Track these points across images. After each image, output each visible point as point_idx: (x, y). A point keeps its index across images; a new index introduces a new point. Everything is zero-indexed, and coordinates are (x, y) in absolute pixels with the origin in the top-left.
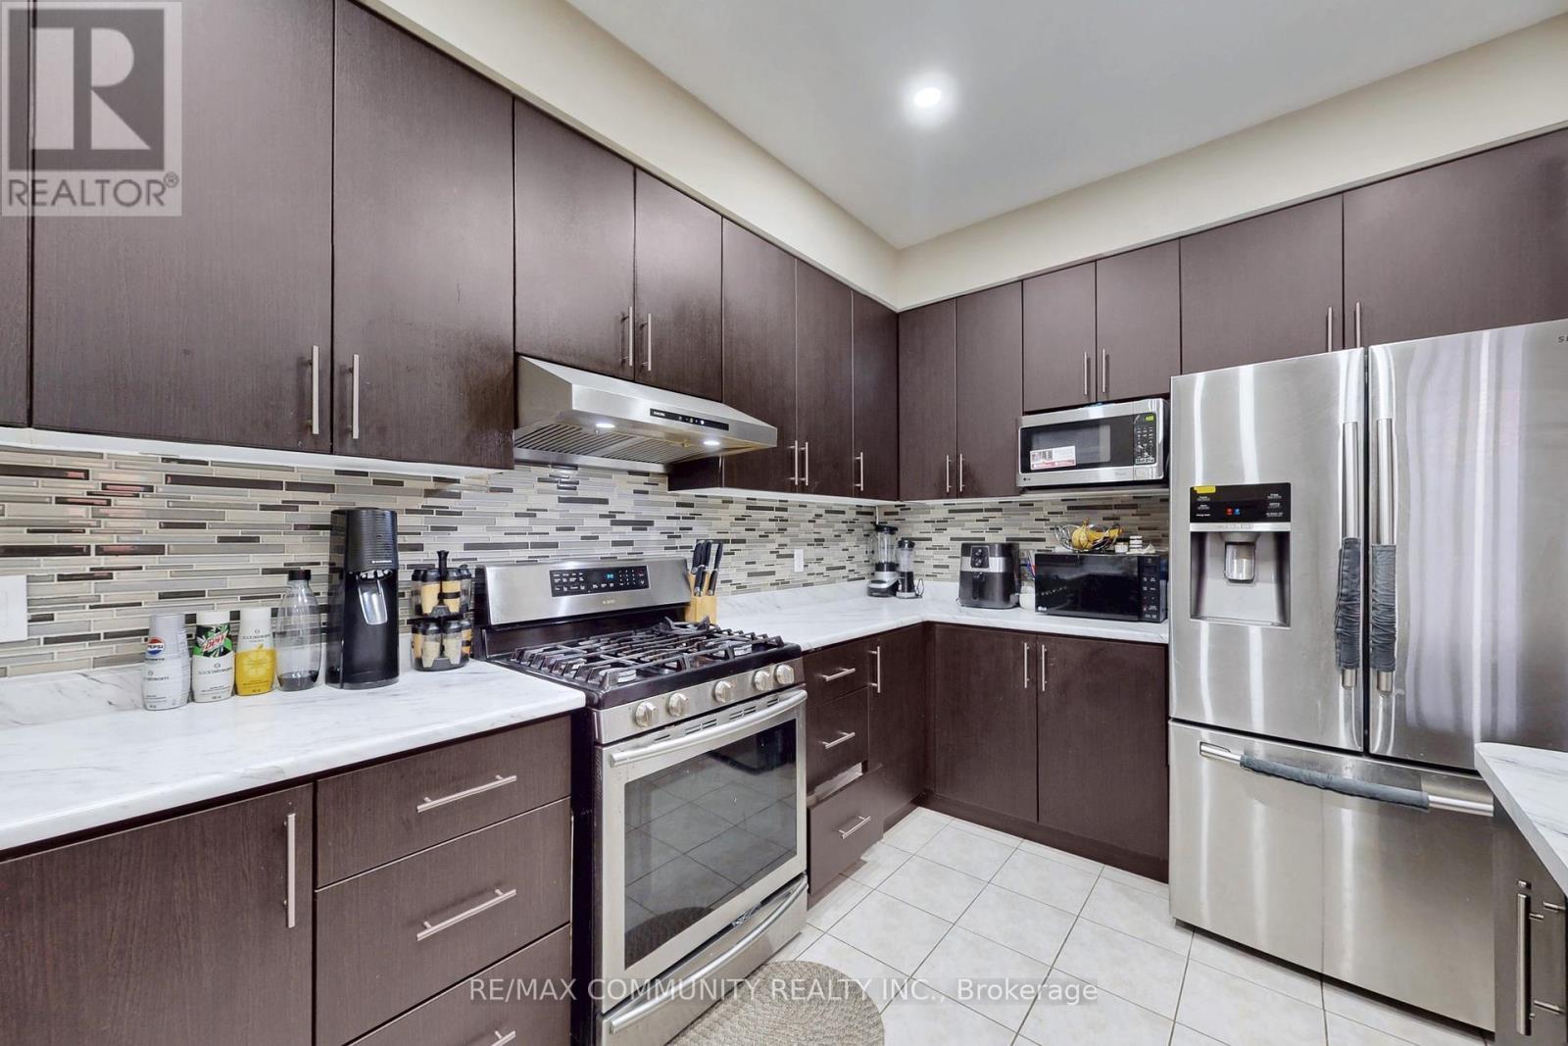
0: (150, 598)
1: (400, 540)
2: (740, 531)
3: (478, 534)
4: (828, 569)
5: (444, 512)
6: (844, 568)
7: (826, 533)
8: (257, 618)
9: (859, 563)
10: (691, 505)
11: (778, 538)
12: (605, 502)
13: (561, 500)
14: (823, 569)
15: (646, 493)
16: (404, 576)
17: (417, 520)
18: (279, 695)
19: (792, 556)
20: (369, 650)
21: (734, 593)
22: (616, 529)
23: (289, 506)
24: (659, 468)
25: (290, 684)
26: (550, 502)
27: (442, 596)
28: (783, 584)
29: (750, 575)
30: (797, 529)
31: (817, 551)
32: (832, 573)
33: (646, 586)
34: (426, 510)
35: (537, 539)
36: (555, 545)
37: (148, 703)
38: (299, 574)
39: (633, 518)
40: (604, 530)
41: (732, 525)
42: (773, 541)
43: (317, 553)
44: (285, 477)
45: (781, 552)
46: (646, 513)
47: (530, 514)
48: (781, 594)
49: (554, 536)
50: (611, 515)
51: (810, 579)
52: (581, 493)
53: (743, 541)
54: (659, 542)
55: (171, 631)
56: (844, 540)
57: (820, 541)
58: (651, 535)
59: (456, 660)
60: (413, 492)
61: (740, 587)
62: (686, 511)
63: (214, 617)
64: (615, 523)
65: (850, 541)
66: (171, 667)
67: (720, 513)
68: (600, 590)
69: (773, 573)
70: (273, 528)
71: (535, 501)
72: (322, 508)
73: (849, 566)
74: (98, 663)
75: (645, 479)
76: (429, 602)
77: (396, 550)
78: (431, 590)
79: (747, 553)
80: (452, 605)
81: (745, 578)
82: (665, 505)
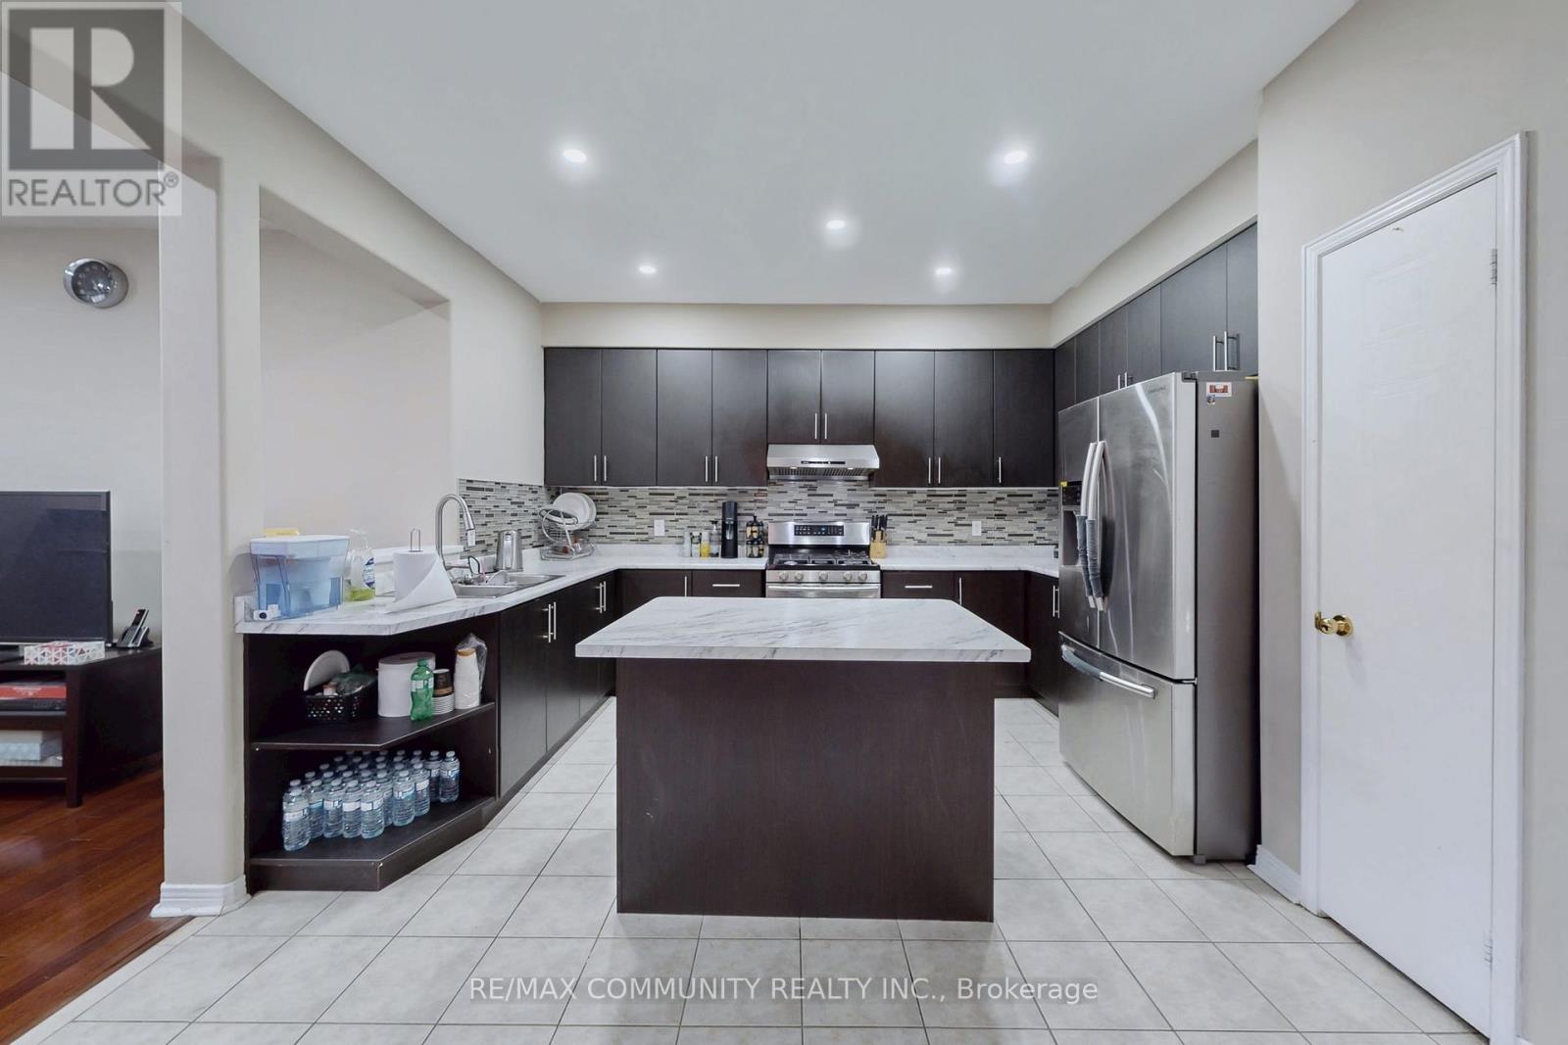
0: (685, 527)
1: (739, 511)
2: (923, 510)
3: (774, 510)
4: (1009, 535)
5: (761, 501)
6: (1032, 535)
7: (1005, 510)
8: (705, 535)
9: (1051, 533)
10: (885, 495)
11: (957, 514)
12: (832, 495)
13: (809, 495)
14: (1006, 536)
15: (854, 490)
16: (742, 526)
17: (753, 505)
18: (709, 557)
19: (970, 525)
20: (730, 548)
21: (915, 545)
22: (839, 508)
23: (716, 501)
24: (866, 478)
25: (711, 555)
26: (805, 496)
27: (752, 532)
28: (961, 542)
29: (929, 535)
30: (975, 508)
31: (1001, 523)
32: (1014, 539)
33: (841, 535)
34: (755, 501)
35: (798, 512)
36: (806, 515)
37: (683, 555)
38: (715, 522)
39: (846, 503)
40: (831, 509)
41: (915, 506)
42: (952, 516)
43: (719, 516)
44: (714, 492)
45: (959, 522)
46: (854, 500)
47: (795, 502)
48: (953, 548)
49: (805, 511)
50: (835, 501)
51: (989, 541)
52: (818, 492)
53: (925, 515)
54: (863, 515)
55: (687, 538)
56: (1031, 516)
57: (1001, 516)
58: (858, 511)
59: (756, 554)
60: (749, 494)
61: (921, 542)
62: (882, 499)
63: (696, 534)
64: (836, 505)
65: (1040, 518)
66: (687, 544)
67: (906, 499)
68: (818, 535)
69: (952, 535)
71: (796, 497)
72: (720, 504)
73: (1037, 534)
74: (677, 544)
75: (854, 483)
76: (749, 534)
77: (736, 515)
78: (749, 529)
79: (927, 523)
80: (755, 535)
81: (924, 537)
82: (867, 497)
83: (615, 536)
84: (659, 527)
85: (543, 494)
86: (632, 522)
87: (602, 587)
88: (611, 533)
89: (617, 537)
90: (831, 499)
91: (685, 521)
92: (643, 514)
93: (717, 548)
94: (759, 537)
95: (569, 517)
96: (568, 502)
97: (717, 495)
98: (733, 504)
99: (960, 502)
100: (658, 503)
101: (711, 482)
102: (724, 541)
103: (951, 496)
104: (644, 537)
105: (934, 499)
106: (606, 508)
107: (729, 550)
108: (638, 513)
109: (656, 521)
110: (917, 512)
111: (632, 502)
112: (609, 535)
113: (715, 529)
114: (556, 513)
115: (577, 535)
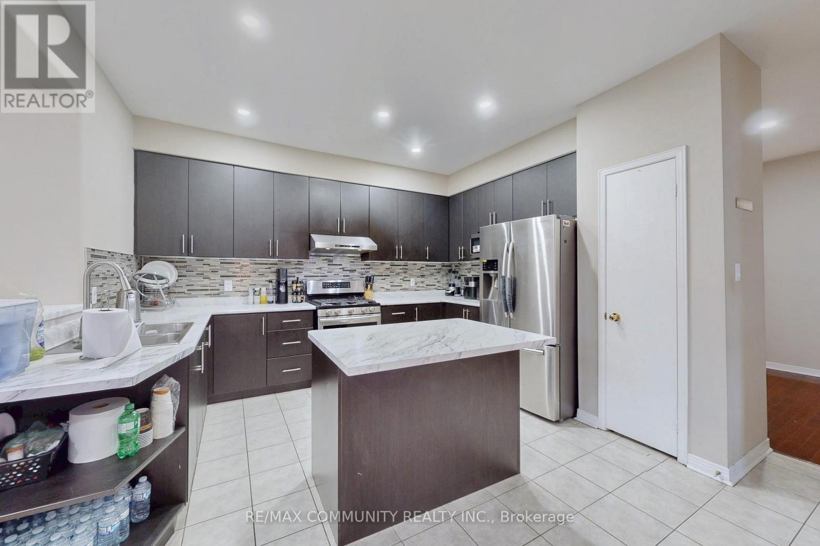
0: (248, 285)
1: (288, 275)
2: (388, 273)
3: (308, 273)
4: (426, 285)
5: (299, 268)
6: (435, 285)
7: (425, 273)
8: (264, 289)
9: (443, 284)
10: (369, 265)
11: (404, 275)
12: (341, 265)
13: (328, 265)
14: (425, 285)
15: (354, 262)
16: (289, 283)
17: (294, 270)
18: (267, 304)
19: (410, 281)
20: (283, 298)
21: (385, 291)
23: (270, 268)
24: (359, 255)
25: (269, 302)
26: (325, 265)
27: (297, 287)
28: (406, 289)
29: (391, 286)
30: (412, 272)
31: (422, 279)
32: (429, 287)
33: (350, 287)
34: (296, 268)
35: (322, 275)
36: (327, 276)
37: (248, 303)
38: (270, 281)
39: (349, 269)
40: (341, 272)
41: (384, 271)
42: (401, 276)
43: (273, 277)
44: (269, 262)
45: (405, 279)
46: (354, 268)
47: (320, 269)
48: (402, 293)
49: (326, 274)
50: (343, 268)
51: (418, 288)
52: (334, 263)
53: (389, 276)
54: (358, 276)
55: (251, 292)
56: (435, 276)
57: (423, 276)
58: (356, 274)
59: (300, 301)
60: (293, 264)
61: (388, 290)
62: (368, 267)
63: (257, 289)
64: (344, 271)
65: (439, 277)
66: (251, 296)
67: (380, 267)
68: (336, 288)
69: (402, 286)
70: (267, 272)
71: (321, 266)
72: (274, 269)
73: (437, 284)
74: (242, 296)
75: (354, 258)
76: (294, 288)
77: (287, 277)
78: (294, 286)
79: (390, 279)
80: (299, 289)
81: (389, 287)
82: (360, 265)
83: (191, 292)
84: (229, 285)
85: (134, 262)
86: (206, 282)
88: (188, 290)
89: (193, 293)
90: (341, 267)
91: (248, 281)
92: (216, 277)
93: (272, 298)
94: (301, 290)
95: (162, 278)
96: (152, 267)
97: (270, 264)
98: (283, 270)
99: (405, 269)
100: (227, 269)
101: (274, 256)
102: (278, 293)
103: (401, 265)
104: (216, 292)
105: (393, 267)
106: (184, 272)
107: (281, 298)
108: (211, 275)
109: (225, 281)
110: (385, 274)
111: (207, 268)
112: (186, 292)
113: (271, 286)
114: (150, 276)
115: (169, 292)
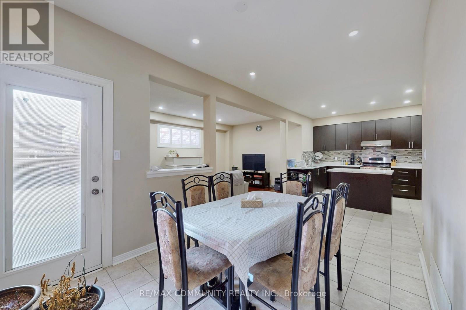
0: (342, 159)
2: (410, 154)
3: (364, 155)
8: (347, 160)
13: (374, 152)
15: (387, 150)
17: (358, 154)
20: (353, 163)
23: (349, 153)
25: (348, 164)
26: (372, 152)
29: (412, 161)
33: (383, 160)
35: (370, 155)
38: (349, 158)
39: (385, 153)
40: (380, 154)
41: (407, 153)
46: (387, 153)
47: (370, 153)
49: (373, 155)
50: (381, 153)
52: (376, 151)
55: (343, 161)
58: (388, 155)
61: (409, 162)
62: (396, 152)
64: (382, 154)
66: (342, 162)
67: (404, 152)
68: (376, 160)
71: (370, 152)
76: (357, 160)
77: (354, 156)
78: (357, 159)
79: (412, 158)
80: (359, 160)
81: (411, 161)
82: (391, 152)
83: (326, 160)
84: (336, 159)
85: (313, 153)
86: (330, 158)
87: (319, 170)
90: (380, 152)
91: (342, 157)
92: (333, 156)
93: (350, 163)
94: (360, 161)
95: (318, 157)
96: (317, 154)
98: (353, 154)
100: (336, 154)
101: (348, 149)
102: (351, 162)
104: (333, 161)
105: (414, 152)
106: (325, 155)
107: (352, 163)
108: (331, 156)
110: (408, 155)
111: (330, 154)
113: (349, 159)
114: (316, 156)
115: (319, 160)
